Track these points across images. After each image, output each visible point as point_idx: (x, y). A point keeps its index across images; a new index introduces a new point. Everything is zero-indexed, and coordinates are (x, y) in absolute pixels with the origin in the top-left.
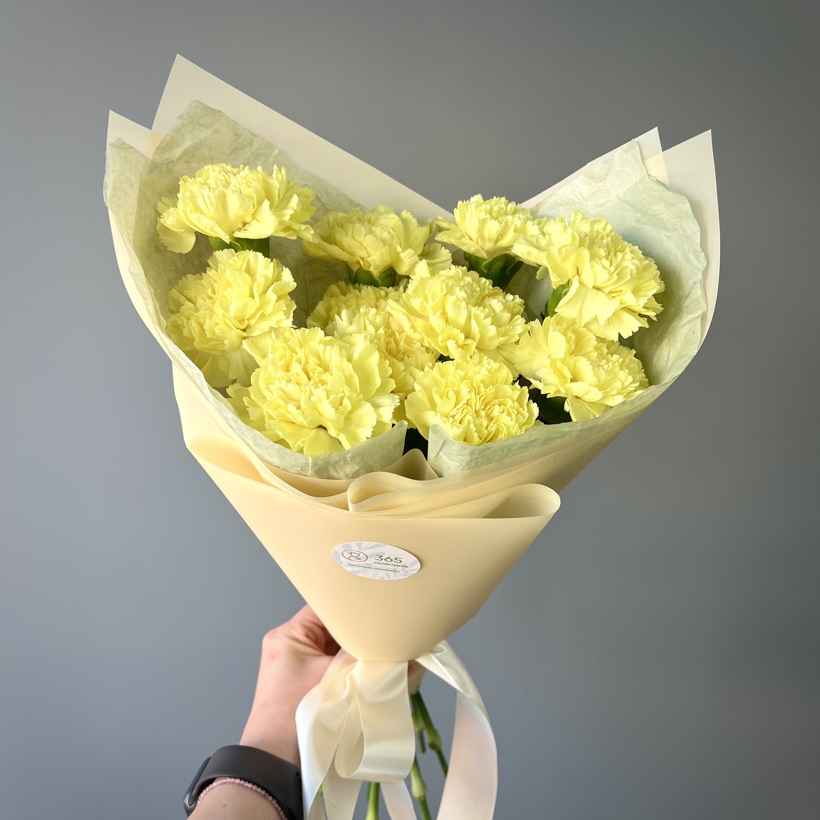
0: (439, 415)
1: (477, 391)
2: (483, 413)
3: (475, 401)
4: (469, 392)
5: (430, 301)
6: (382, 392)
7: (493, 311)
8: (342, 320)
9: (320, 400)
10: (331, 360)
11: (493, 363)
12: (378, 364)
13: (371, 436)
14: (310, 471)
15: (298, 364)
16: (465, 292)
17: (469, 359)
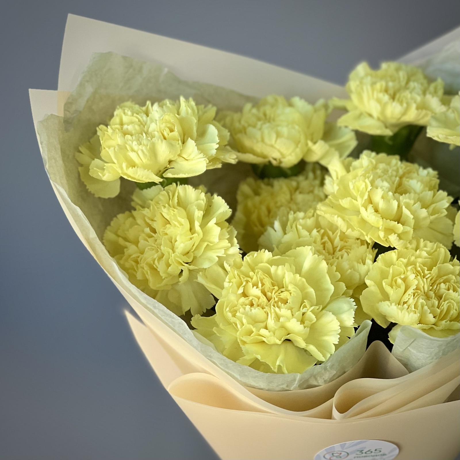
0: (393, 304)
1: (422, 274)
2: (432, 293)
3: (423, 285)
4: (416, 276)
5: (359, 199)
6: (335, 296)
7: (415, 193)
8: (276, 231)
9: (288, 320)
10: (284, 277)
11: (429, 244)
12: (327, 273)
13: (338, 342)
14: (295, 385)
15: (255, 287)
16: (386, 181)
17: (409, 245)
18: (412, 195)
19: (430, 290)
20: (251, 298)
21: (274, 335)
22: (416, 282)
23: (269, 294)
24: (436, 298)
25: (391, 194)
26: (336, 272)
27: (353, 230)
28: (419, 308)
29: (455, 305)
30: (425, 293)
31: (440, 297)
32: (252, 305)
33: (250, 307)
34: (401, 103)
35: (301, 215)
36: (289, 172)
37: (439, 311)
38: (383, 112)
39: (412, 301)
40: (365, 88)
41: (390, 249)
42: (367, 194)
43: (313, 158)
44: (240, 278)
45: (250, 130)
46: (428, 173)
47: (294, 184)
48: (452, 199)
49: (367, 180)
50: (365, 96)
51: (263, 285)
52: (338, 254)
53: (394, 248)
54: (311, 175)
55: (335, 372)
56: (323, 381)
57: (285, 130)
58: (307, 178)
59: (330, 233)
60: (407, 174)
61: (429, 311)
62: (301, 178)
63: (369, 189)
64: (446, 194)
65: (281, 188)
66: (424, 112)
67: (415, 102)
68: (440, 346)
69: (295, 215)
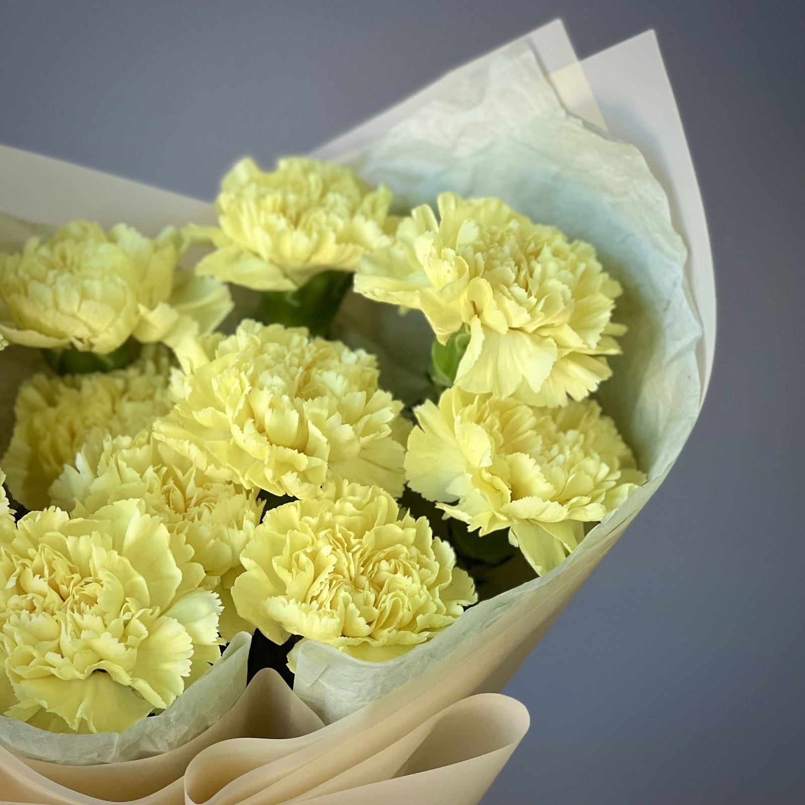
0: (292, 601)
1: (346, 545)
2: (364, 580)
3: (347, 564)
4: (334, 549)
5: (228, 410)
6: (185, 589)
7: (334, 394)
8: (79, 472)
9: (98, 634)
10: (90, 557)
11: (360, 489)
12: (170, 547)
13: (189, 673)
14: (113, 754)
15: (38, 576)
16: (279, 374)
17: (320, 492)
18: (326, 400)
19: (363, 574)
20: (30, 596)
21: (72, 662)
22: (334, 560)
23: (63, 588)
24: (372, 589)
25: (286, 398)
26: (186, 544)
27: (218, 466)
28: (339, 608)
29: (406, 599)
30: (351, 578)
31: (378, 586)
32: (32, 609)
33: (28, 612)
34: (309, 233)
35: (126, 440)
36: (110, 362)
37: (377, 612)
38: (276, 248)
39: (326, 596)
40: (244, 205)
41: (287, 499)
42: (243, 399)
43: (151, 336)
44: (12, 561)
45: (34, 286)
46: (359, 358)
47: (119, 383)
48: (400, 405)
49: (242, 375)
50: (245, 220)
51: (52, 571)
52: (193, 511)
53: (294, 499)
54: (150, 366)
55: (187, 728)
56: (166, 744)
57: (96, 286)
58: (143, 372)
59: (179, 473)
60: (318, 362)
61: (358, 613)
62: (132, 372)
63: (246, 391)
64: (388, 396)
65: (95, 391)
66: (351, 247)
67: (334, 231)
68: (376, 676)
69: (115, 441)
